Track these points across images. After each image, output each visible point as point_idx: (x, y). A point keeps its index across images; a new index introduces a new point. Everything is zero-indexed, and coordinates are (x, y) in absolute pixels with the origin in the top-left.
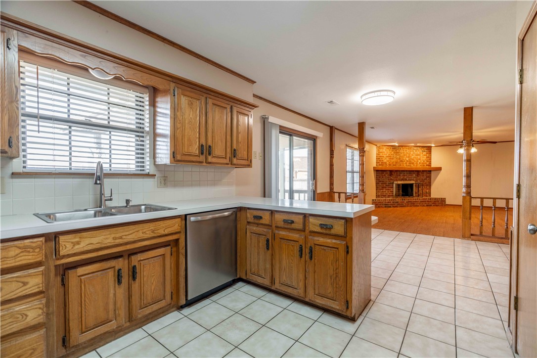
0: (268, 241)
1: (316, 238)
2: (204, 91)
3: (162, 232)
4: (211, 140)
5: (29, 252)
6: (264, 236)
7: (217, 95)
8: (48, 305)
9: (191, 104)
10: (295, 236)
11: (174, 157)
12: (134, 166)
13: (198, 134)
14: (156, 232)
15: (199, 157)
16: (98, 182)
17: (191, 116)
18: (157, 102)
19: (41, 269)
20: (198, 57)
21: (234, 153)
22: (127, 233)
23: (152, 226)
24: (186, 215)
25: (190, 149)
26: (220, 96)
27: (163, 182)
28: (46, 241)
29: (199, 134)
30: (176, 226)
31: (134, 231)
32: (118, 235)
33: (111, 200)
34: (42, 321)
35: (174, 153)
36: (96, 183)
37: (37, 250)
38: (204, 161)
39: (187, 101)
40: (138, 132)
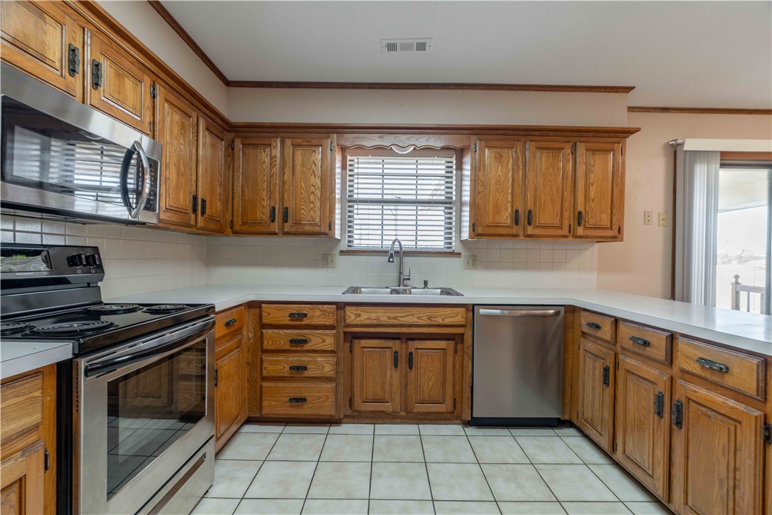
0: (606, 370)
1: (691, 387)
2: (521, 133)
3: (439, 321)
4: (533, 201)
5: (326, 315)
6: (603, 361)
7: (545, 133)
8: (337, 364)
9: (499, 158)
10: (651, 372)
11: (474, 231)
12: (442, 243)
13: (510, 196)
14: (433, 319)
15: (512, 228)
16: (391, 260)
17: (499, 173)
18: (465, 163)
19: (334, 331)
20: (513, 88)
21: (579, 218)
22: (402, 315)
23: (429, 311)
24: (474, 305)
25: (497, 218)
26: (550, 133)
27: (471, 262)
28: (337, 309)
29: (513, 195)
30: (458, 317)
31: (409, 313)
32: (392, 315)
33: (409, 279)
34: (333, 376)
35: (474, 225)
36: (389, 261)
37: (331, 315)
38: (521, 234)
39: (493, 156)
40: (446, 203)
